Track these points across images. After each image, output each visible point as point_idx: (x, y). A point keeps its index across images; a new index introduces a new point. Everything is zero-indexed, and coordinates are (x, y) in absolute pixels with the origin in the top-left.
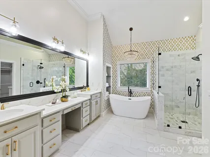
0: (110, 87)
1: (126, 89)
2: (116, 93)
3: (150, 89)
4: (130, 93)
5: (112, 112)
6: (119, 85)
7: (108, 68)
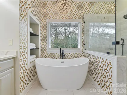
0: (37, 49)
1: (57, 51)
2: (46, 57)
3: (81, 50)
4: (63, 55)
5: (39, 84)
6: (50, 47)
7: (33, 25)
